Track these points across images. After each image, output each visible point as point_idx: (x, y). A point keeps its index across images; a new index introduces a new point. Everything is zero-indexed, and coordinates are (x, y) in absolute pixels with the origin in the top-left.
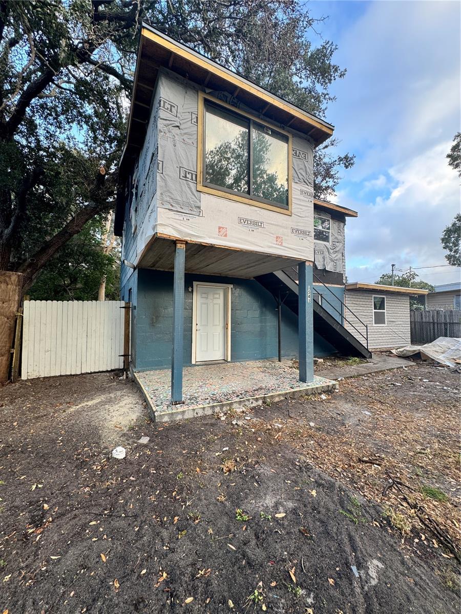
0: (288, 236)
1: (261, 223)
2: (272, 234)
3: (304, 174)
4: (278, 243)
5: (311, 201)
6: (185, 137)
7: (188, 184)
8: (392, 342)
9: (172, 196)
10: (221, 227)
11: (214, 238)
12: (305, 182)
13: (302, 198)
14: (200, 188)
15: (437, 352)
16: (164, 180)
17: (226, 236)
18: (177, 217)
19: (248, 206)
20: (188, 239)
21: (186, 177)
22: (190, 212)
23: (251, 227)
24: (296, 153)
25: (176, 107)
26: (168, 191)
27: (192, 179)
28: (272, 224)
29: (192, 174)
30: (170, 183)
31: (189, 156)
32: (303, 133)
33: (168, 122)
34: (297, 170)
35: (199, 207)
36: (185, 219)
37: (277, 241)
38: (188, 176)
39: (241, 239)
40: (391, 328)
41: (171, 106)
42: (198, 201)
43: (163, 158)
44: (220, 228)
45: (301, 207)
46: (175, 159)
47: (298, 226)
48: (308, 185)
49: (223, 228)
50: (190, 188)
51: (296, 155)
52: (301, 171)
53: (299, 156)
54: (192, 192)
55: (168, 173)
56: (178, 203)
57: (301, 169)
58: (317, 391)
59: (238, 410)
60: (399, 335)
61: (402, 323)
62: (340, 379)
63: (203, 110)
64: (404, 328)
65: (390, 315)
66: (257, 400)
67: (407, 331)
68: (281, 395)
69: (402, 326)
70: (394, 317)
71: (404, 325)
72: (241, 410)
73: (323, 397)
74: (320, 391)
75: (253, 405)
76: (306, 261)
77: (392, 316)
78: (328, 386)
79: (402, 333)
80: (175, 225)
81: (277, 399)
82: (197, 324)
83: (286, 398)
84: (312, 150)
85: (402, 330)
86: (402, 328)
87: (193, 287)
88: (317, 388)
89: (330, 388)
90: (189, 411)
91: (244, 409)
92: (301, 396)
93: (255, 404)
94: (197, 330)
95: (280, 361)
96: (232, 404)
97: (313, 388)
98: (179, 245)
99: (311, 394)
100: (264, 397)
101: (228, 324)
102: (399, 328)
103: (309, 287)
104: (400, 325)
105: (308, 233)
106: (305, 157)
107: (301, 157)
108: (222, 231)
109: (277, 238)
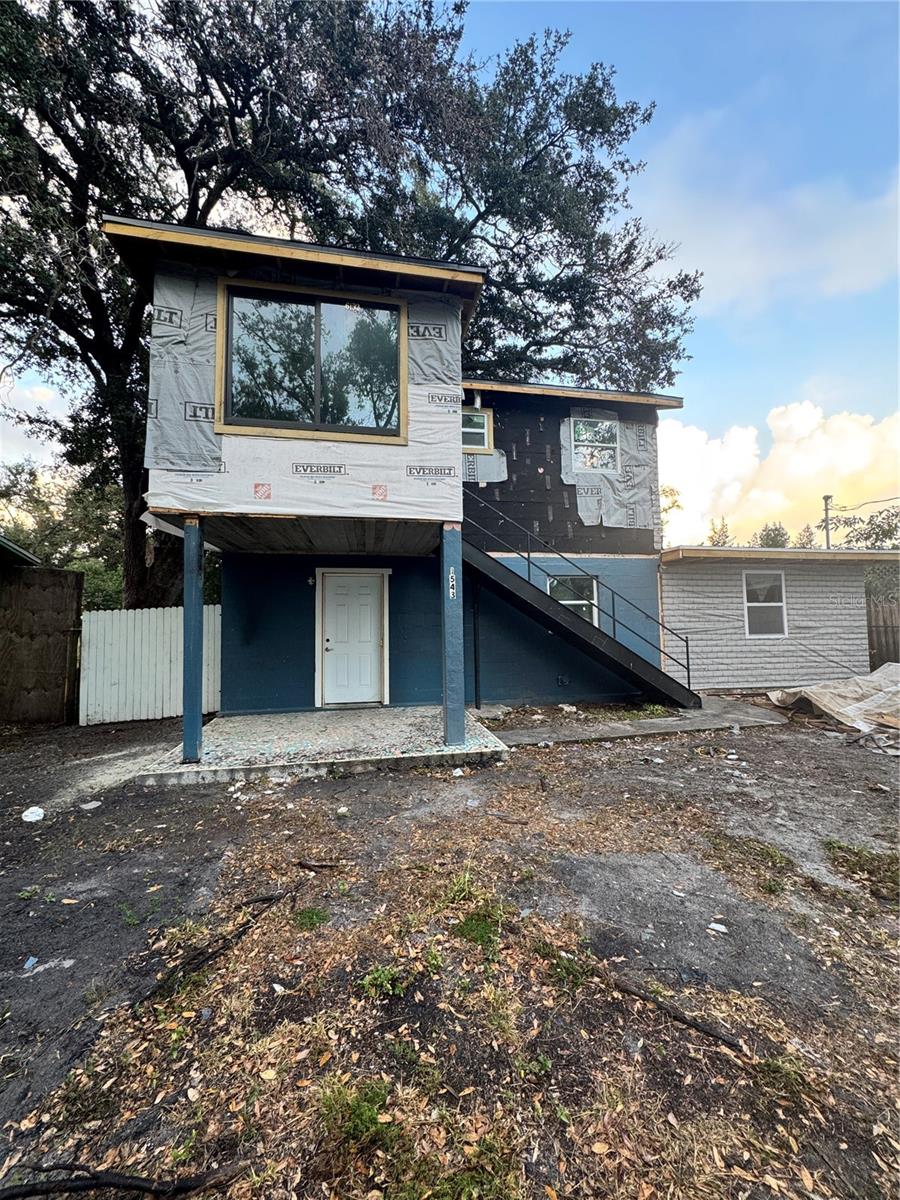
0: (399, 482)
1: (340, 468)
2: (364, 482)
3: (436, 364)
4: (376, 497)
5: (455, 412)
6: (195, 356)
7: (199, 427)
8: (807, 674)
9: (173, 449)
10: (259, 485)
11: (247, 503)
12: (439, 379)
13: (433, 408)
14: (220, 427)
15: (845, 697)
16: (159, 427)
17: (268, 497)
18: (181, 479)
19: (313, 442)
20: (199, 509)
21: (195, 416)
22: (203, 468)
23: (322, 476)
24: (417, 331)
25: (179, 313)
26: (166, 442)
27: (207, 417)
28: (371, 466)
29: (207, 409)
30: (169, 430)
31: (201, 381)
32: (435, 290)
33: (165, 339)
34: (420, 363)
35: (218, 459)
36: (194, 481)
37: (374, 494)
38: (199, 413)
39: (298, 500)
40: (803, 642)
41: (171, 313)
42: (216, 449)
43: (158, 395)
44: (256, 486)
45: (429, 426)
46: (177, 392)
47: (422, 460)
48: (445, 383)
49: (263, 485)
50: (203, 432)
51: (418, 335)
52: (431, 361)
53: (424, 335)
54: (205, 436)
55: (164, 415)
56: (182, 458)
57: (429, 357)
58: (452, 762)
59: (275, 780)
60: (831, 658)
61: (838, 630)
62: (542, 744)
63: (225, 306)
64: (847, 642)
65: (800, 612)
66: (317, 766)
67: (855, 648)
68: (368, 761)
69: (841, 638)
70: (813, 618)
71: (846, 636)
72: (282, 780)
73: (458, 772)
74: (461, 763)
75: (309, 775)
76: (443, 522)
77: (806, 615)
78: (482, 754)
79: (839, 653)
80: (177, 491)
81: (359, 769)
82: (328, 640)
83: (379, 769)
84: (457, 318)
85: (838, 647)
86: (839, 642)
87: (315, 578)
88: (453, 756)
89: (485, 758)
90: (189, 774)
91: (289, 780)
92: (415, 768)
93: (312, 773)
94: (327, 650)
95: (478, 707)
96: (266, 769)
97: (442, 756)
98: (188, 521)
99: (438, 766)
100: (333, 764)
101: (383, 639)
102: (830, 642)
103: (452, 569)
104: (833, 636)
105: (447, 471)
106: (440, 333)
107: (430, 335)
108: (262, 490)
109: (374, 488)
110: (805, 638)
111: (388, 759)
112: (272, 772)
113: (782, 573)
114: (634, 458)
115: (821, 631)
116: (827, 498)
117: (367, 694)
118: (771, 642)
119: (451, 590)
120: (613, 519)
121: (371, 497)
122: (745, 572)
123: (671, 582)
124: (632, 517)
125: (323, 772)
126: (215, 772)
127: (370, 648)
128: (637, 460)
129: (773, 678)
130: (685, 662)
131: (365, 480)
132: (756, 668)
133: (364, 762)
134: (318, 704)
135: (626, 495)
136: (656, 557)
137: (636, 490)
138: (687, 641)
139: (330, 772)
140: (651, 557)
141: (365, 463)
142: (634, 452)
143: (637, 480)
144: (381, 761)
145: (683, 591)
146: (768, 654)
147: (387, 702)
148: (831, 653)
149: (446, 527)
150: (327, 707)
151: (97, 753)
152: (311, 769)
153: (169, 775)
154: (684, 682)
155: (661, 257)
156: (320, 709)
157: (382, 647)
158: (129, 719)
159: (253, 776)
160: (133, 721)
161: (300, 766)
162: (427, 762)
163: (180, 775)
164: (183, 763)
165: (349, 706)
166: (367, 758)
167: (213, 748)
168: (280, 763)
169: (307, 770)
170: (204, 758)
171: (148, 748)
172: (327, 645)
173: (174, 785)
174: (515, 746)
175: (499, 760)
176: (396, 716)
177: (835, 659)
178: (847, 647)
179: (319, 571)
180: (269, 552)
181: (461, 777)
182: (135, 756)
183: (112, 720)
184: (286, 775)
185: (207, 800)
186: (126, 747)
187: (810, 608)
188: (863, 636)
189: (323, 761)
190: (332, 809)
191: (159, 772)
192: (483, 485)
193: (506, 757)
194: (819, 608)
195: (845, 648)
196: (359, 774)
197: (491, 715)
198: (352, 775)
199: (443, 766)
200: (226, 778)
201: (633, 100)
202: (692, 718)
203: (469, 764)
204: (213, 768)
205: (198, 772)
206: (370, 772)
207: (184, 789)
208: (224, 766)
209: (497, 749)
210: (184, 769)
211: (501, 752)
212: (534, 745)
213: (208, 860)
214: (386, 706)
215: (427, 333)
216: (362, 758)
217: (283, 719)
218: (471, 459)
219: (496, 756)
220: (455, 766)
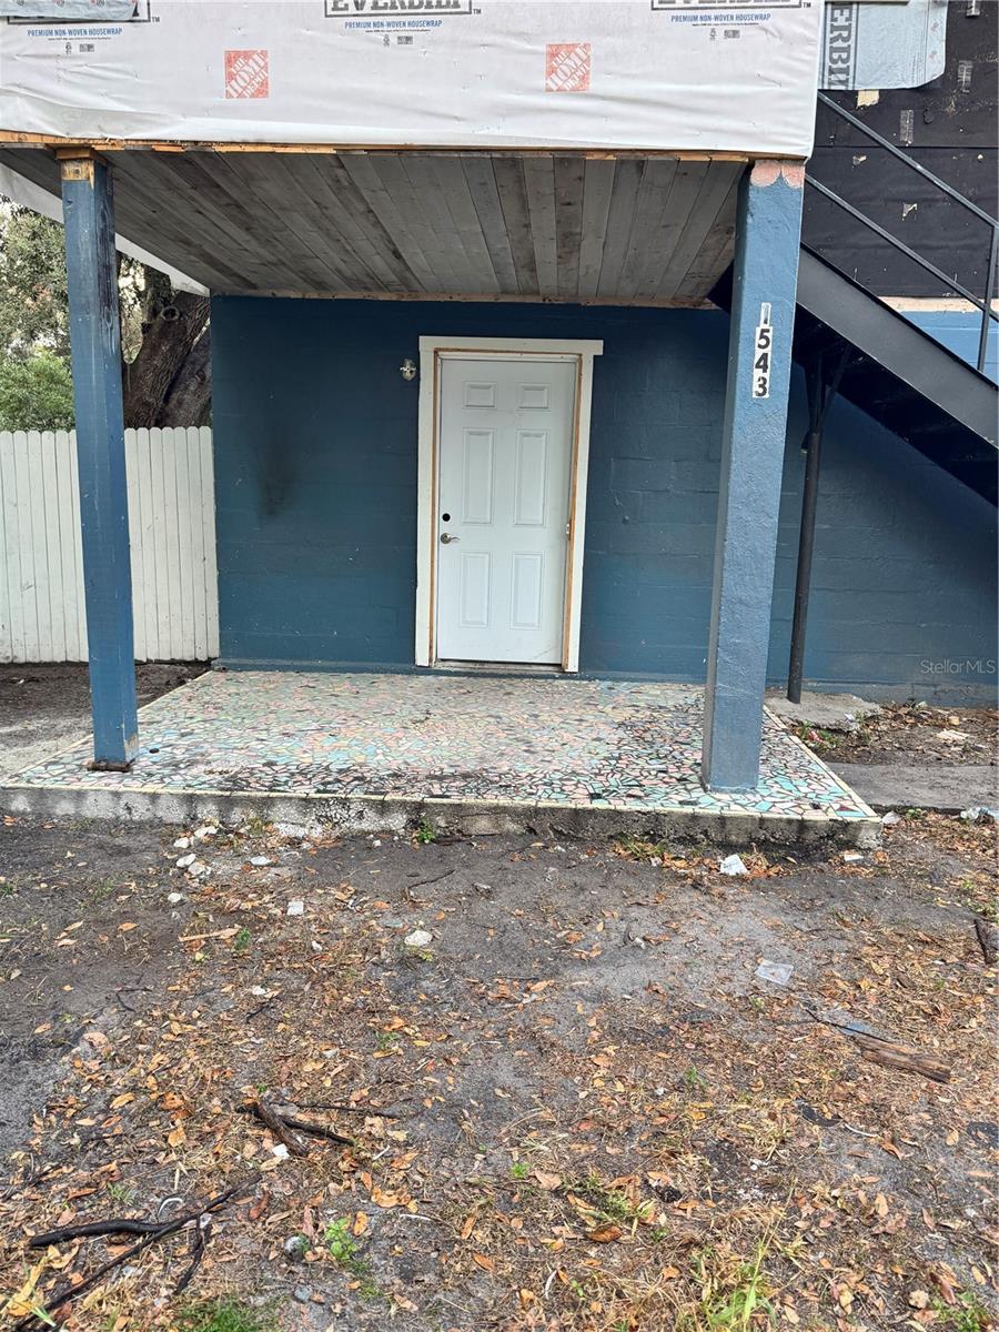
0: (626, 31)
2: (520, 35)
11: (206, 111)
18: (43, 45)
20: (89, 132)
22: (95, 12)
36: (75, 50)
58: (722, 836)
59: (286, 830)
62: (972, 813)
66: (383, 808)
68: (504, 810)
72: (301, 832)
73: (733, 864)
74: (742, 840)
75: (365, 825)
76: (750, 163)
78: (803, 825)
81: (483, 825)
82: (446, 517)
83: (531, 830)
87: (417, 364)
88: (722, 820)
89: (810, 837)
90: (101, 795)
91: (317, 832)
92: (621, 837)
93: (371, 823)
94: (445, 539)
95: (793, 697)
96: (267, 803)
97: (694, 817)
98: (69, 168)
99: (681, 840)
100: (421, 806)
101: (571, 522)
103: (765, 308)
111: (553, 810)
112: (280, 811)
119: (758, 373)
121: (542, 83)
125: (398, 822)
126: (154, 797)
131: (530, 27)
133: (497, 811)
134: (422, 659)
139: (415, 824)
144: (537, 811)
149: (760, 177)
150: (440, 666)
152: (370, 814)
153: (57, 793)
156: (426, 671)
157: (570, 538)
159: (236, 815)
161: (344, 803)
162: (654, 828)
163: (80, 795)
164: (95, 769)
165: (488, 669)
166: (503, 801)
167: (172, 738)
168: (300, 792)
169: (360, 815)
170: (145, 761)
172: (445, 527)
173: (67, 817)
175: (850, 845)
179: (427, 344)
180: (314, 295)
181: (739, 879)
184: (311, 820)
189: (398, 797)
191: (37, 784)
192: (868, 99)
193: (869, 838)
196: (482, 837)
197: (828, 720)
198: (464, 837)
199: (694, 841)
200: (177, 815)
203: (764, 846)
204: (150, 788)
205: (117, 795)
206: (506, 836)
207: (86, 827)
208: (177, 785)
209: (849, 817)
210: (92, 782)
211: (858, 826)
212: (947, 812)
214: (571, 676)
216: (492, 799)
218: (841, 21)
219: (842, 835)
220: (728, 848)
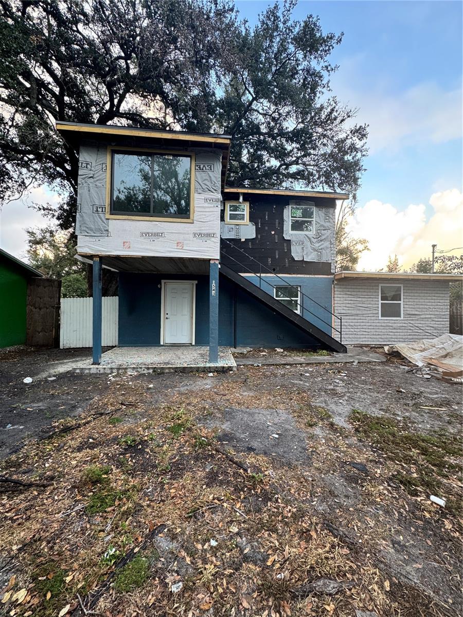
0: (190, 240)
1: (162, 234)
2: (173, 241)
3: (208, 183)
4: (178, 247)
5: (217, 206)
6: (97, 183)
7: (99, 216)
9: (87, 226)
10: (125, 242)
11: (120, 250)
12: (209, 190)
13: (206, 205)
14: (108, 216)
16: (82, 216)
17: (129, 247)
18: (91, 240)
19: (150, 222)
20: (99, 253)
21: (97, 211)
22: (101, 235)
24: (200, 168)
25: (90, 164)
26: (85, 223)
27: (102, 211)
28: (175, 233)
29: (102, 208)
30: (86, 218)
31: (100, 195)
32: (208, 147)
33: (84, 176)
34: (200, 182)
35: (107, 230)
36: (97, 240)
38: (99, 210)
39: (144, 249)
40: (411, 322)
41: (87, 164)
42: (107, 226)
43: (81, 201)
45: (204, 213)
46: (89, 200)
47: (200, 230)
48: (212, 192)
49: (127, 242)
50: (101, 218)
51: (200, 169)
52: (206, 182)
53: (203, 169)
54: (102, 220)
55: (84, 211)
56: (92, 230)
57: (205, 180)
58: (210, 370)
59: (129, 373)
60: (427, 331)
61: (432, 316)
62: (256, 365)
63: (111, 160)
64: (437, 323)
65: (410, 306)
66: (148, 369)
67: (442, 326)
68: (171, 368)
69: (433, 321)
70: (418, 310)
71: (437, 320)
72: (133, 374)
73: (211, 374)
74: (213, 371)
75: (145, 372)
76: (210, 260)
77: (414, 308)
78: (223, 367)
79: (432, 328)
80: (90, 245)
81: (167, 371)
82: (167, 314)
83: (176, 371)
84: (220, 161)
85: (432, 325)
86: (432, 323)
87: (161, 285)
88: (210, 367)
89: (225, 369)
90: (94, 369)
91: (136, 374)
92: (192, 372)
93: (146, 371)
94: (167, 318)
95: (235, 348)
96: (126, 368)
97: (205, 367)
98: (95, 258)
99: (203, 371)
100: (155, 368)
101: (192, 314)
102: (427, 322)
103: (214, 282)
104: (429, 320)
105: (212, 235)
106: (211, 168)
107: (206, 169)
108: (127, 245)
109: (178, 244)
110: (412, 320)
111: (180, 367)
112: (129, 370)
113: (402, 286)
114: (322, 226)
115: (422, 317)
116: (434, 246)
117: (185, 340)
118: (393, 322)
119: (213, 292)
120: (310, 257)
121: (176, 247)
122: (380, 285)
123: (339, 290)
124: (320, 256)
125: (151, 371)
126: (105, 368)
127: (187, 318)
128: (324, 227)
129: (393, 340)
130: (340, 331)
131: (174, 239)
132: (384, 335)
133: (169, 368)
134: (162, 343)
135: (317, 245)
136: (332, 276)
137: (322, 242)
138: (341, 320)
139: (154, 371)
140: (329, 277)
141: (174, 231)
142: (322, 223)
143: (323, 237)
144: (177, 368)
145: (346, 294)
146: (391, 328)
147: (194, 344)
148: (427, 328)
149: (212, 262)
150: (166, 345)
151: (62, 360)
152: (146, 370)
153: (86, 369)
154: (338, 340)
155: (349, 116)
156: (163, 346)
157: (192, 317)
158: (81, 347)
159: (120, 371)
160: (83, 348)
161: (141, 368)
162: (198, 370)
163: (90, 369)
164: (92, 364)
165: (176, 345)
166: (171, 366)
167: (108, 359)
168: (133, 366)
169: (144, 370)
170: (103, 363)
171: (83, 359)
172: (167, 316)
173: (87, 373)
174: (243, 365)
175: (231, 370)
176: (195, 350)
177: (429, 331)
178: (436, 326)
179: (163, 281)
180: (140, 272)
181: (211, 376)
182: (77, 361)
183: (74, 347)
184: (134, 371)
185: (98, 379)
186: (75, 358)
187: (417, 304)
188: (447, 320)
189: (151, 366)
190: (147, 385)
191: (81, 367)
192: (243, 240)
193: (235, 369)
194: (422, 305)
195: (434, 326)
196: (166, 373)
197: (240, 352)
198: (163, 373)
199: (205, 371)
200: (109, 372)
201: (331, 32)
202: (339, 357)
203: (217, 371)
204: (104, 367)
205: (97, 368)
206: (171, 373)
207: (91, 375)
208: (109, 366)
209: (232, 366)
210: (92, 366)
211: (233, 367)
212: (251, 365)
213: (87, 400)
214: (193, 345)
215: (204, 168)
216: (168, 366)
217: (144, 349)
218: (237, 227)
219: (230, 369)
220: (210, 372)
